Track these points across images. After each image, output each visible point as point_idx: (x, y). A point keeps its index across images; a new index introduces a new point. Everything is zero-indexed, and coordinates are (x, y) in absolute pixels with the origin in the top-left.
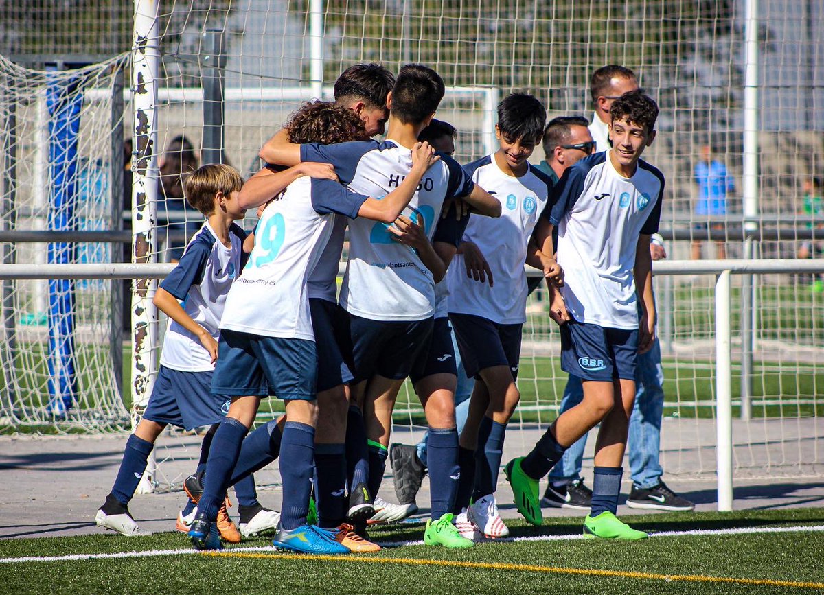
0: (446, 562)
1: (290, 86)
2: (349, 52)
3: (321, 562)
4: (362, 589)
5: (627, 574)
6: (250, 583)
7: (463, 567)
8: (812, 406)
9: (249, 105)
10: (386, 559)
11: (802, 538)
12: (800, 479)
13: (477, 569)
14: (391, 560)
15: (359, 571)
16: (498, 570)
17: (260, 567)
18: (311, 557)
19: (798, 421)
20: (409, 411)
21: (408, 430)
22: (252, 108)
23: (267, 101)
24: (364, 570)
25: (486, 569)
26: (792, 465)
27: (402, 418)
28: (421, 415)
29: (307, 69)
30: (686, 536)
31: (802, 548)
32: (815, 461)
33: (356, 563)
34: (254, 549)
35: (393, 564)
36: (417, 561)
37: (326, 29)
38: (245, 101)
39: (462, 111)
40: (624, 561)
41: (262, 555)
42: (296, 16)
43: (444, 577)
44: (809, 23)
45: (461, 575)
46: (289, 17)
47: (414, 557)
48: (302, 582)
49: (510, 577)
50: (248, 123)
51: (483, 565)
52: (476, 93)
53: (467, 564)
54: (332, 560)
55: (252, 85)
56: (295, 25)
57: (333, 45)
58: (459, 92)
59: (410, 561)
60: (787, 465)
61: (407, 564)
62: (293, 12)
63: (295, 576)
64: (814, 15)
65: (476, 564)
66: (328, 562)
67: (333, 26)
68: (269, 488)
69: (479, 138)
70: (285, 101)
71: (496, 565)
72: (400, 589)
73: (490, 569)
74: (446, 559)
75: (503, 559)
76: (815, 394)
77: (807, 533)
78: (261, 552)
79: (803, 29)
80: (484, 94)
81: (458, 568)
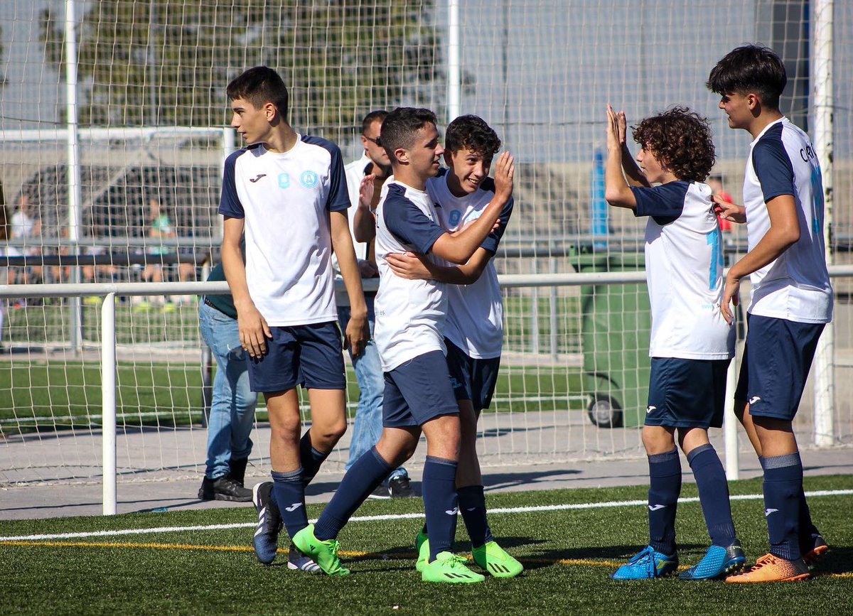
0: (190, 546)
1: (48, 128)
2: (102, 98)
3: (79, 549)
4: (115, 571)
5: (349, 554)
6: (15, 568)
7: (205, 550)
8: (508, 403)
9: (13, 145)
10: (137, 545)
11: (501, 518)
12: (500, 468)
13: (217, 552)
14: (141, 545)
15: (113, 555)
16: (236, 552)
17: (25, 554)
18: (70, 544)
19: (496, 417)
20: (157, 414)
21: (155, 430)
22: (15, 148)
23: (28, 142)
24: (118, 554)
25: (225, 551)
26: (492, 455)
27: (151, 420)
28: (168, 417)
29: (63, 114)
30: (401, 519)
31: (501, 528)
32: (512, 451)
33: (109, 549)
34: (19, 538)
35: (143, 549)
36: (164, 546)
37: (80, 77)
38: (9, 142)
39: (202, 149)
40: (347, 542)
41: (26, 543)
42: (54, 67)
43: (188, 559)
44: (505, 69)
45: (203, 557)
46: (48, 67)
47: (162, 542)
48: (62, 566)
49: (246, 558)
50: (11, 161)
51: (223, 548)
52: (214, 133)
53: (209, 547)
54: (89, 546)
55: (15, 128)
56: (53, 75)
57: (88, 91)
58: (199, 133)
59: (158, 545)
60: (487, 455)
61: (156, 548)
62: (51, 63)
63: (56, 561)
64: (509, 63)
65: (217, 548)
66: (84, 548)
67: (87, 75)
68: (33, 484)
69: (218, 172)
70: (42, 141)
71: (235, 548)
72: (149, 571)
73: (228, 551)
74: (190, 543)
75: (239, 543)
76: (510, 393)
77: (506, 514)
78: (25, 540)
79: (501, 74)
80: (221, 134)
81: (200, 551)
